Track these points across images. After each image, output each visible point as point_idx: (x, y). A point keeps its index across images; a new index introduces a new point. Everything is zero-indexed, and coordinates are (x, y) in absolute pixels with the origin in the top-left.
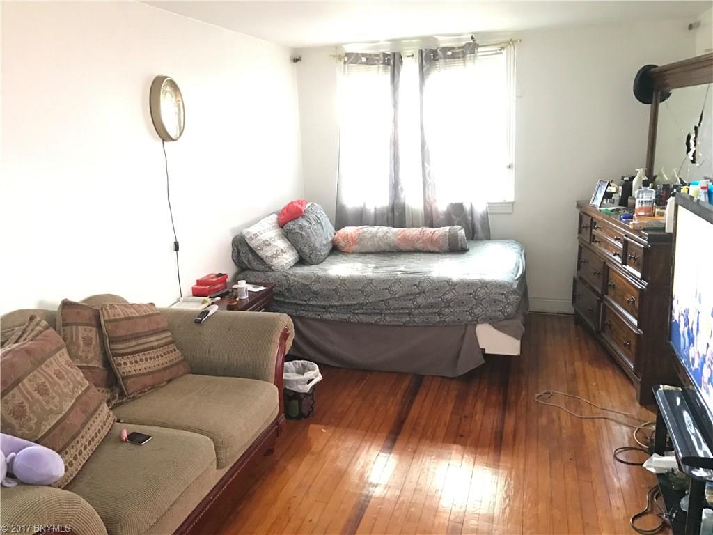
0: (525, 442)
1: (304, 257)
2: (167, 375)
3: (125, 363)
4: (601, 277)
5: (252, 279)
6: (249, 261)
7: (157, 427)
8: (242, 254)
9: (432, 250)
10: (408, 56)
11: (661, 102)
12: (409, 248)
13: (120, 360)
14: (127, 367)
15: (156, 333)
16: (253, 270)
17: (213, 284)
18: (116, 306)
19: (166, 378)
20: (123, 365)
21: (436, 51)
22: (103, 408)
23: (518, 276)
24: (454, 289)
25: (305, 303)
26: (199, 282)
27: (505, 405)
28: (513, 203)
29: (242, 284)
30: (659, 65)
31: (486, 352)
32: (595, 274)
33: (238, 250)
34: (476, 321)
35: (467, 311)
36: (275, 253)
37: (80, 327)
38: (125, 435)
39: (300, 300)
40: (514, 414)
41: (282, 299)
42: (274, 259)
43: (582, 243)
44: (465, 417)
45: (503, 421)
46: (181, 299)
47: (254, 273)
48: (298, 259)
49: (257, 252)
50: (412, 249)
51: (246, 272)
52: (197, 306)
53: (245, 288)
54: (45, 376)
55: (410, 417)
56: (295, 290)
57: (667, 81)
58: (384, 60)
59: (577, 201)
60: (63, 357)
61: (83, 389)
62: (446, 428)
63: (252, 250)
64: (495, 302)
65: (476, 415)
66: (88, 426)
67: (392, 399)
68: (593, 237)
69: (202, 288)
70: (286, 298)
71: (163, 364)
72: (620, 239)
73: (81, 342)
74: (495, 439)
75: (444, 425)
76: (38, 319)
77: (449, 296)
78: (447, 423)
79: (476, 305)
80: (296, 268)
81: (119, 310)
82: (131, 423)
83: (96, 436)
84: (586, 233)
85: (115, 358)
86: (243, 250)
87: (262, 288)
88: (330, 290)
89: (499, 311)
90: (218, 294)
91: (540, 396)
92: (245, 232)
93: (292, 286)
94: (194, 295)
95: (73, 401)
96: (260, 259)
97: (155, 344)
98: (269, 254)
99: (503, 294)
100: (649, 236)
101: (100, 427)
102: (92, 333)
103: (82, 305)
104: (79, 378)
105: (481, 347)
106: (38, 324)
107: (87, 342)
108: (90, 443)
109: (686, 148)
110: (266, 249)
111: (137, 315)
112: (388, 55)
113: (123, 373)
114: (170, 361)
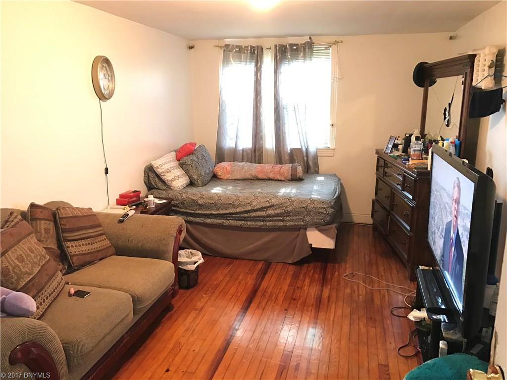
0: (335, 304)
1: (193, 181)
2: (100, 256)
3: (72, 246)
4: (389, 198)
5: (157, 195)
6: (155, 182)
7: (94, 288)
8: (150, 178)
9: (279, 179)
10: (267, 49)
11: (430, 86)
12: (265, 177)
13: (69, 244)
14: (74, 249)
15: (93, 227)
16: (159, 189)
17: (131, 197)
18: (67, 208)
19: (100, 257)
20: (71, 248)
21: (286, 46)
22: (58, 273)
23: (335, 197)
24: (293, 204)
25: (193, 212)
26: (121, 196)
27: (324, 282)
28: (334, 149)
29: (151, 198)
30: (430, 63)
31: (313, 246)
32: (386, 197)
33: (148, 174)
34: (307, 225)
35: (301, 219)
36: (173, 177)
37: (42, 222)
38: (72, 291)
39: (190, 210)
40: (329, 287)
41: (178, 209)
42: (173, 182)
43: (379, 178)
44: (298, 288)
45: (322, 291)
46: (109, 207)
47: (159, 191)
48: (189, 183)
49: (161, 177)
50: (266, 178)
51: (153, 190)
52: (120, 211)
53: (153, 200)
54: (22, 250)
55: (261, 287)
56: (187, 203)
57: (434, 73)
58: (251, 50)
59: (376, 150)
60: (33, 239)
61: (46, 260)
62: (284, 295)
63: (158, 176)
64: (319, 213)
65: (304, 287)
66: (49, 284)
67: (250, 276)
68: (385, 173)
69: (123, 200)
70: (181, 208)
71: (97, 248)
72: (401, 174)
73: (43, 231)
74: (316, 301)
75: (284, 292)
76: (15, 214)
77: (289, 209)
78: (285, 292)
79: (307, 215)
80: (187, 188)
81: (68, 211)
82: (76, 285)
83: (54, 291)
84: (381, 170)
85: (66, 243)
86: (152, 175)
87: (164, 201)
88: (211, 204)
89: (322, 219)
90: (134, 204)
91: (347, 275)
92: (153, 163)
93: (185, 200)
94: (117, 205)
95: (40, 268)
96: (163, 182)
97: (93, 234)
98: (169, 178)
99: (324, 208)
100: (418, 172)
101: (56, 286)
102: (51, 225)
103: (43, 207)
104: (43, 253)
105: (310, 243)
106: (16, 217)
107: (47, 231)
108: (50, 296)
109: (444, 116)
110: (167, 174)
111: (81, 215)
112: (253, 47)
113: (71, 253)
114: (102, 246)
